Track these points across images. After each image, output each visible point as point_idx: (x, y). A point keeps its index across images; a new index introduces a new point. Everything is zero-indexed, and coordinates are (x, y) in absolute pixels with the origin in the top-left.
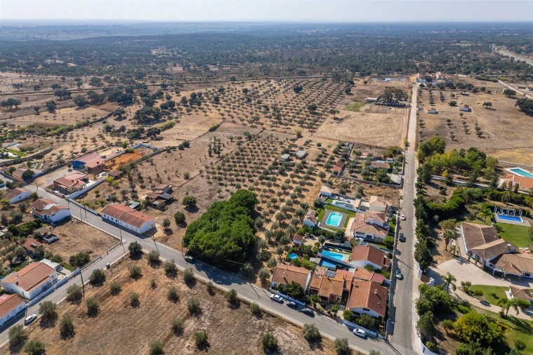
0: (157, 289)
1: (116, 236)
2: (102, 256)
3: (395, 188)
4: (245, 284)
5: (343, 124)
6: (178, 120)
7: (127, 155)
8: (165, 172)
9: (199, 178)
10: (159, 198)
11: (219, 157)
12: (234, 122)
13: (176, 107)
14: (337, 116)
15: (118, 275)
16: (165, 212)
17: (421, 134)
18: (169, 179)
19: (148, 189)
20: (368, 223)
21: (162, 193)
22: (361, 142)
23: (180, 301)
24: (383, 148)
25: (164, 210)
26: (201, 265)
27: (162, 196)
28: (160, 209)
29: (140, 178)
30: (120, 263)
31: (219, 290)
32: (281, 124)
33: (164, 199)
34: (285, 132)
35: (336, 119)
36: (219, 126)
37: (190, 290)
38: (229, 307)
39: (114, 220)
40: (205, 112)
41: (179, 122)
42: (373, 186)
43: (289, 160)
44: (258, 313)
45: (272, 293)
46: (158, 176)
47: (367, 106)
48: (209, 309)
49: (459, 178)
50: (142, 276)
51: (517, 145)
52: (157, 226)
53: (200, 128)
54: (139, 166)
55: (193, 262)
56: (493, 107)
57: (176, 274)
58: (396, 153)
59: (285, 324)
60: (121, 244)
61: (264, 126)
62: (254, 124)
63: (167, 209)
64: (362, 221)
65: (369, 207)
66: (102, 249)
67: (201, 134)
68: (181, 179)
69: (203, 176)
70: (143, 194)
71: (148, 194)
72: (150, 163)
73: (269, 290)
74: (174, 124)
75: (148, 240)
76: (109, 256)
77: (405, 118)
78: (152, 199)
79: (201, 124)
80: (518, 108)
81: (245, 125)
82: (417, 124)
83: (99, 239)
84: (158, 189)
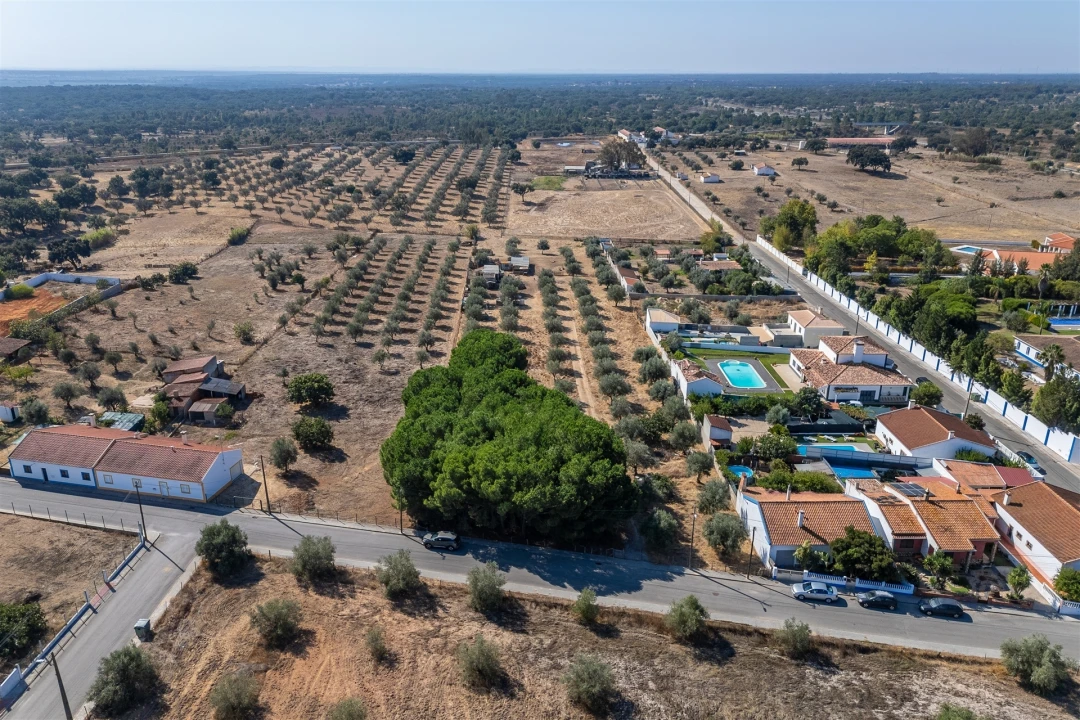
0: (405, 665)
1: (109, 526)
2: (94, 601)
3: (790, 301)
4: (681, 574)
6: (122, 228)
7: (12, 304)
8: (172, 331)
9: (287, 339)
10: (202, 395)
11: (304, 290)
12: (287, 222)
13: (99, 202)
15: (209, 653)
16: (244, 430)
17: (727, 215)
18: (196, 348)
19: (143, 379)
21: (206, 380)
22: (624, 237)
23: (521, 687)
25: (236, 426)
27: (205, 387)
28: (220, 425)
29: (99, 352)
30: (187, 609)
31: (622, 614)
32: (412, 219)
33: (217, 395)
34: (432, 233)
35: (529, 204)
36: (249, 231)
37: (521, 637)
38: (699, 659)
39: (75, 476)
41: (126, 232)
42: (741, 303)
44: (809, 652)
45: (788, 582)
46: (155, 342)
47: (572, 183)
48: (643, 687)
49: (894, 271)
50: (310, 633)
52: (248, 470)
53: (197, 240)
54: (74, 325)
55: (459, 548)
56: (809, 167)
57: (432, 598)
58: (722, 243)
59: (924, 666)
60: (147, 546)
61: (372, 225)
62: (342, 224)
63: (245, 422)
64: (827, 362)
65: (802, 334)
66: (81, 578)
67: (210, 251)
68: (233, 344)
69: (292, 334)
70: (137, 394)
71: (154, 392)
72: (109, 316)
73: (767, 575)
74: (115, 239)
75: (246, 514)
76: (120, 595)
77: (670, 194)
78: (179, 399)
79: (194, 232)
80: (851, 166)
81: (322, 227)
82: (703, 200)
83: (46, 547)
84: (184, 372)
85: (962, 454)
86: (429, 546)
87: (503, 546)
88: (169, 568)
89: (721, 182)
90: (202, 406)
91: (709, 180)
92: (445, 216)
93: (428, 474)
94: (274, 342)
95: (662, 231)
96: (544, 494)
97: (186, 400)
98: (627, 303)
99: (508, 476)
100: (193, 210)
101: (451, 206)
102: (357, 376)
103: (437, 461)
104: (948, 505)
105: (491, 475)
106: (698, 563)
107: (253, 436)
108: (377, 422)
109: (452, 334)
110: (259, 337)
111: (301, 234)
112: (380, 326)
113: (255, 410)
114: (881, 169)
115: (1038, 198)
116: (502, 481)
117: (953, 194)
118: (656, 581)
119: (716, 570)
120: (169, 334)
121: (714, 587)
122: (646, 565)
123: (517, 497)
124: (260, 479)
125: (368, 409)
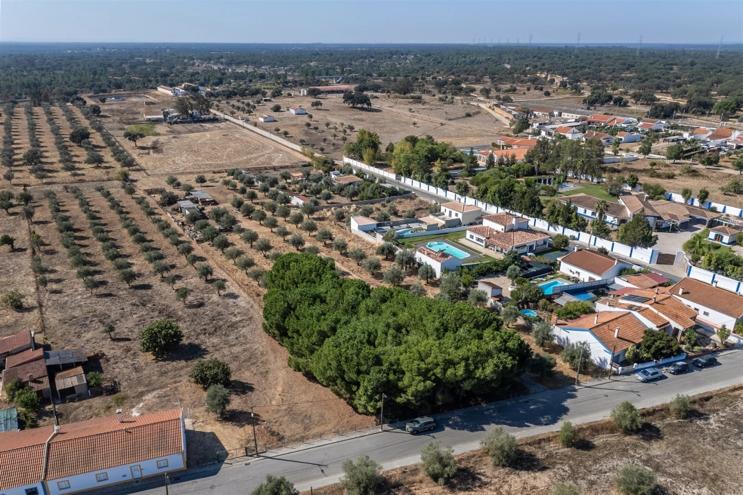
4: (575, 390)
5: (169, 151)
10: (53, 370)
11: (18, 249)
17: (303, 144)
21: (46, 356)
22: (249, 166)
27: (53, 361)
33: (71, 366)
34: (82, 181)
35: (143, 148)
42: (385, 203)
45: (632, 374)
47: (161, 128)
55: (437, 426)
56: (323, 107)
57: (465, 470)
59: (736, 397)
64: (498, 232)
69: (56, 292)
73: (615, 374)
75: (236, 466)
80: (346, 105)
82: (276, 135)
84: (8, 354)
85: (623, 272)
86: (416, 432)
87: (460, 412)
89: (275, 121)
90: (67, 381)
91: (267, 120)
92: (81, 165)
93: (392, 377)
94: (48, 303)
95: (271, 159)
96: (496, 366)
97: (46, 380)
98: (314, 216)
102: (170, 315)
103: (391, 364)
104: (664, 302)
105: (450, 363)
106: (575, 381)
107: (142, 394)
110: (28, 302)
112: (136, 267)
114: (365, 106)
115: (459, 118)
118: (569, 400)
121: (600, 392)
122: (551, 392)
123: (478, 373)
124: (208, 429)
125: (215, 340)
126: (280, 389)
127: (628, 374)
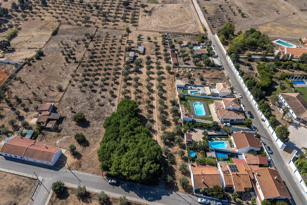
3: (220, 70)
4: (172, 193)
5: (154, 15)
6: (19, 27)
8: (39, 88)
9: (71, 88)
10: (49, 120)
11: (76, 62)
12: (69, 24)
13: (10, 13)
14: (146, 9)
16: (62, 133)
17: (209, 19)
18: (46, 95)
19: (32, 111)
20: (229, 110)
21: (50, 115)
22: (175, 31)
24: (192, 35)
25: (60, 131)
26: (126, 185)
27: (50, 117)
28: (55, 131)
29: (19, 101)
32: (109, 21)
33: (53, 120)
34: (115, 28)
35: (146, 12)
36: (58, 29)
40: (40, 16)
41: (20, 29)
42: (205, 70)
43: (135, 57)
46: (34, 94)
49: (254, 54)
51: (266, 21)
52: (64, 151)
53: (42, 33)
54: (10, 86)
55: (117, 184)
57: (110, 202)
58: (204, 38)
60: (40, 183)
61: (96, 24)
62: (87, 24)
63: (62, 129)
64: (223, 108)
65: (219, 93)
66: (25, 196)
67: (47, 40)
68: (57, 92)
69: (73, 86)
70: (31, 118)
71: (36, 117)
72: (19, 81)
73: (193, 194)
74: (17, 32)
75: (64, 170)
76: (35, 201)
77: (192, 6)
78: (43, 123)
79: (41, 29)
81: (80, 25)
82: (202, 11)
83: (15, 185)
84: (43, 111)
85: (251, 151)
86: (110, 183)
88: (46, 192)
90: (49, 125)
92: (119, 19)
93: (109, 165)
94: (68, 90)
95: (187, 28)
96: (138, 177)
97: (45, 123)
98: (172, 71)
99: (129, 171)
100: (39, 18)
101: (121, 14)
102: (92, 107)
103: (111, 162)
104: (241, 176)
105: (124, 170)
106: (177, 189)
107: (64, 135)
108: (98, 128)
109: (119, 86)
110: (64, 88)
111: (74, 29)
112: (99, 81)
113: (65, 124)
116: (127, 172)
117: (283, 7)
118: (165, 196)
119: (181, 192)
120: (37, 89)
121: (180, 198)
122: (164, 190)
124: (67, 156)
125: (95, 122)
126: (95, 149)
127: (197, 196)
